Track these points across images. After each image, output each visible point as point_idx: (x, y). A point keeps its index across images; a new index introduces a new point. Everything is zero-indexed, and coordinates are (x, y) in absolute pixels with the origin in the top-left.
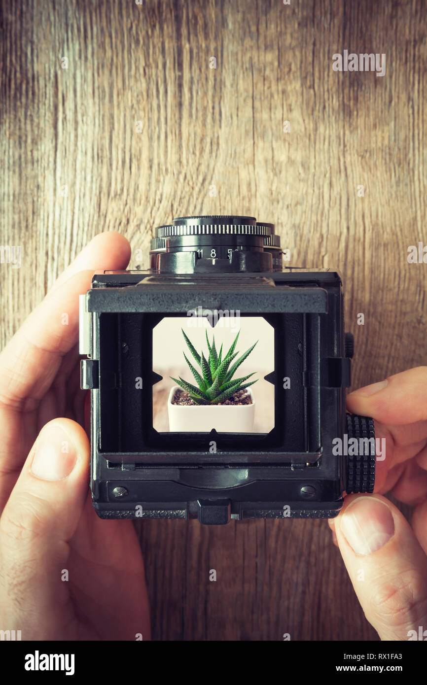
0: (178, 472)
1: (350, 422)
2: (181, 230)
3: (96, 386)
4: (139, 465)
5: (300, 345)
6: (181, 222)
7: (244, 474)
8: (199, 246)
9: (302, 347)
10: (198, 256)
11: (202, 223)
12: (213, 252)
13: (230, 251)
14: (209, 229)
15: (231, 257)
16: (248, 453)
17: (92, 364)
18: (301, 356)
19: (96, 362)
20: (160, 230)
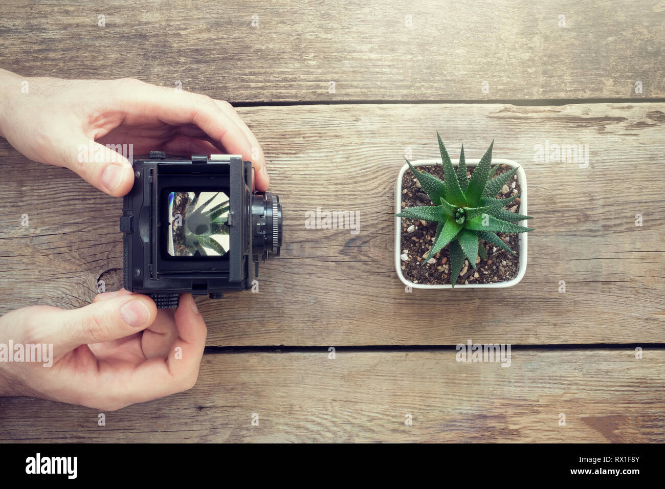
0: (148, 205)
1: (174, 295)
2: (275, 209)
3: (193, 162)
4: (152, 184)
5: (215, 269)
6: (280, 208)
7: (146, 240)
8: (267, 217)
9: (214, 270)
10: (261, 216)
11: (279, 218)
12: (264, 224)
13: (264, 232)
14: (275, 222)
15: (261, 233)
16: (157, 242)
17: (205, 161)
18: (209, 270)
19: (206, 162)
20: (275, 197)
